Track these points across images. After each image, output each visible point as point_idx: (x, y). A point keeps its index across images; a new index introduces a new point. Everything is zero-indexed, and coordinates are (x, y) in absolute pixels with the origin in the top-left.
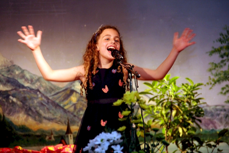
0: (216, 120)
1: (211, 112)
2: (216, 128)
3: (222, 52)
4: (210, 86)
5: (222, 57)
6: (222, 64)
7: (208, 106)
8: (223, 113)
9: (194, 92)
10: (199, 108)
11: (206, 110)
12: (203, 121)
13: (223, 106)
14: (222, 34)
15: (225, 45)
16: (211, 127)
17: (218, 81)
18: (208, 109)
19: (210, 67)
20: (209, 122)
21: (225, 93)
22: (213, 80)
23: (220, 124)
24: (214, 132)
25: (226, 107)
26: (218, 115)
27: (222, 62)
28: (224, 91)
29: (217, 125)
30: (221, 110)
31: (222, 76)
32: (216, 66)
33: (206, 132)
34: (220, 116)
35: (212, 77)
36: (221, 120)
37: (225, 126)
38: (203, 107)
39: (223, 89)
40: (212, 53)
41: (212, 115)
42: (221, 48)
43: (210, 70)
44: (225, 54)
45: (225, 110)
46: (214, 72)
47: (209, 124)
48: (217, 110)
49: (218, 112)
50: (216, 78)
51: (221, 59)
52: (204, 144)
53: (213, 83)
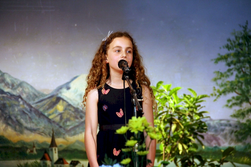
0: (219, 136)
1: (215, 127)
2: (219, 144)
3: (229, 60)
4: (214, 98)
5: (229, 65)
6: (229, 74)
7: (211, 120)
8: (228, 128)
9: (197, 104)
10: (201, 122)
11: (209, 124)
12: (205, 137)
13: (228, 121)
14: (229, 40)
15: (232, 52)
16: (214, 144)
17: (224, 92)
18: (212, 123)
19: (215, 76)
20: (212, 138)
21: (231, 107)
22: (218, 91)
23: (224, 140)
24: (217, 150)
25: (231, 122)
26: (223, 130)
27: (229, 70)
28: (230, 104)
29: (221, 142)
30: (226, 125)
31: (228, 86)
32: (222, 75)
33: (208, 149)
34: (225, 132)
35: (217, 88)
36: (225, 136)
37: (230, 143)
38: (206, 121)
39: (229, 101)
40: (218, 60)
41: (216, 131)
42: (229, 55)
43: (215, 80)
44: (232, 62)
45: (230, 125)
46: (219, 82)
47: (211, 141)
48: (221, 125)
49: (223, 127)
50: (222, 89)
51: (228, 68)
52: (206, 164)
53: (218, 94)
